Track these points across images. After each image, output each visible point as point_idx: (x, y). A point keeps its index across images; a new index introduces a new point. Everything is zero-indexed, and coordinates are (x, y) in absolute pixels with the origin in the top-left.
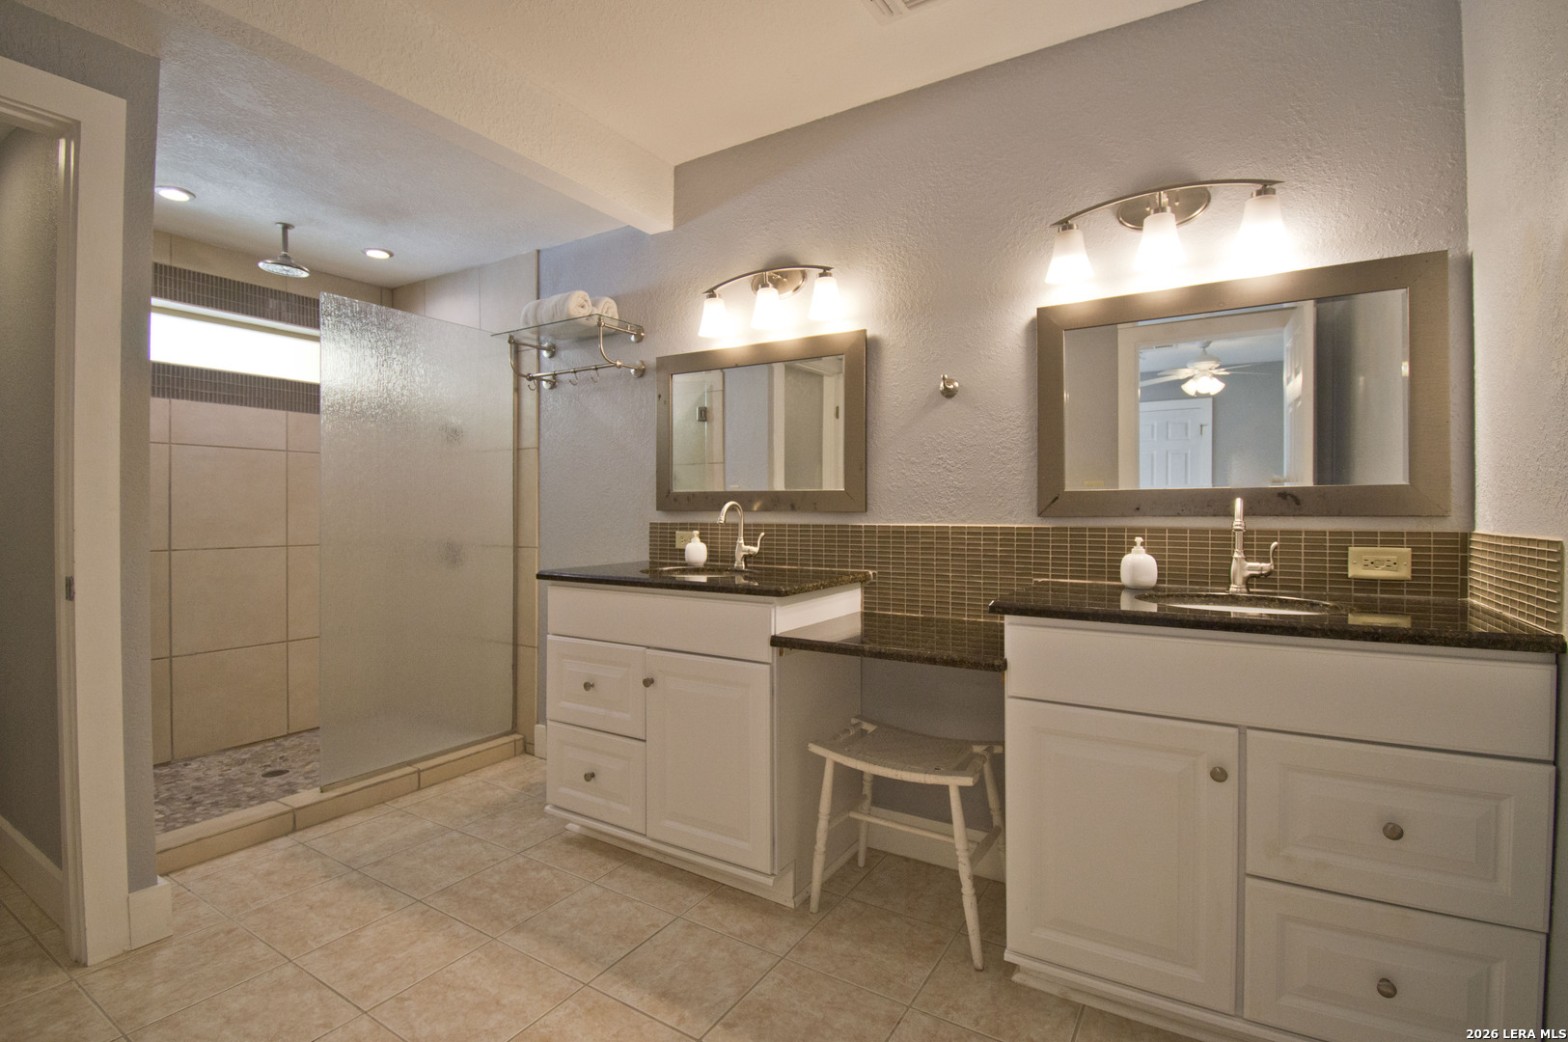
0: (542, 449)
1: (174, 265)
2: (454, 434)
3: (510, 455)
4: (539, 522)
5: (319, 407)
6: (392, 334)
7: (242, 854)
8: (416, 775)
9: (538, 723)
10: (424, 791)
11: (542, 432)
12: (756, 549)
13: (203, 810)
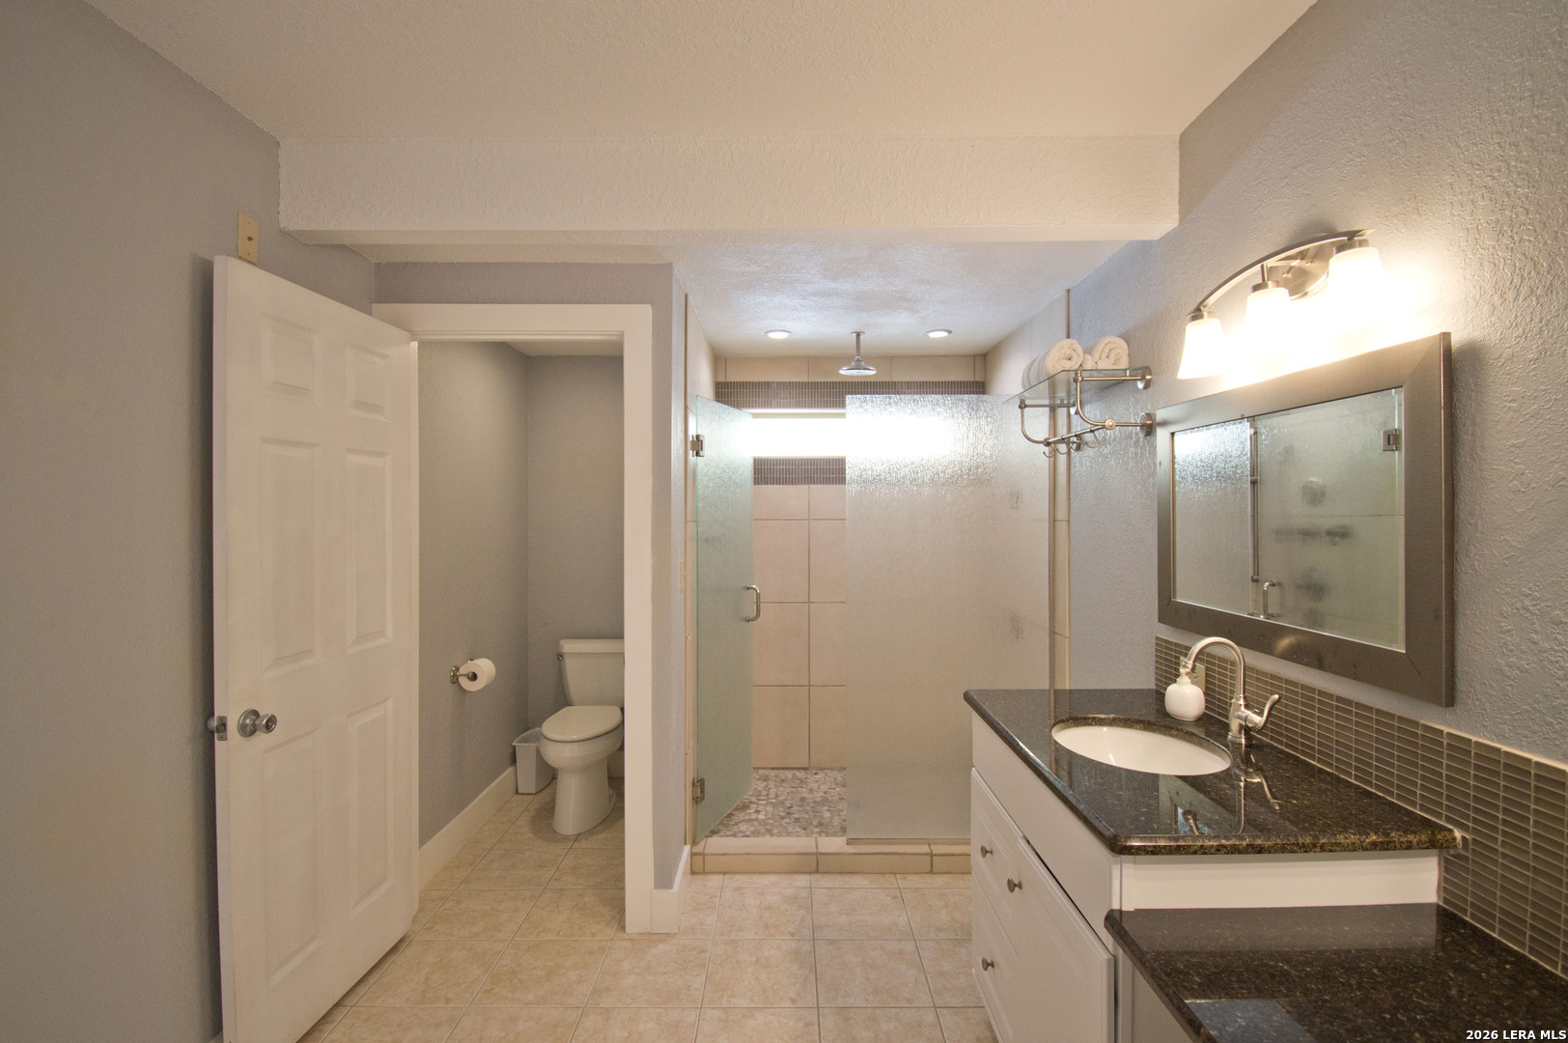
0: (1072, 522)
1: (811, 380)
3: (1046, 525)
7: (773, 878)
8: (930, 856)
10: (936, 876)
11: (1071, 501)
12: (1259, 720)
13: (788, 823)
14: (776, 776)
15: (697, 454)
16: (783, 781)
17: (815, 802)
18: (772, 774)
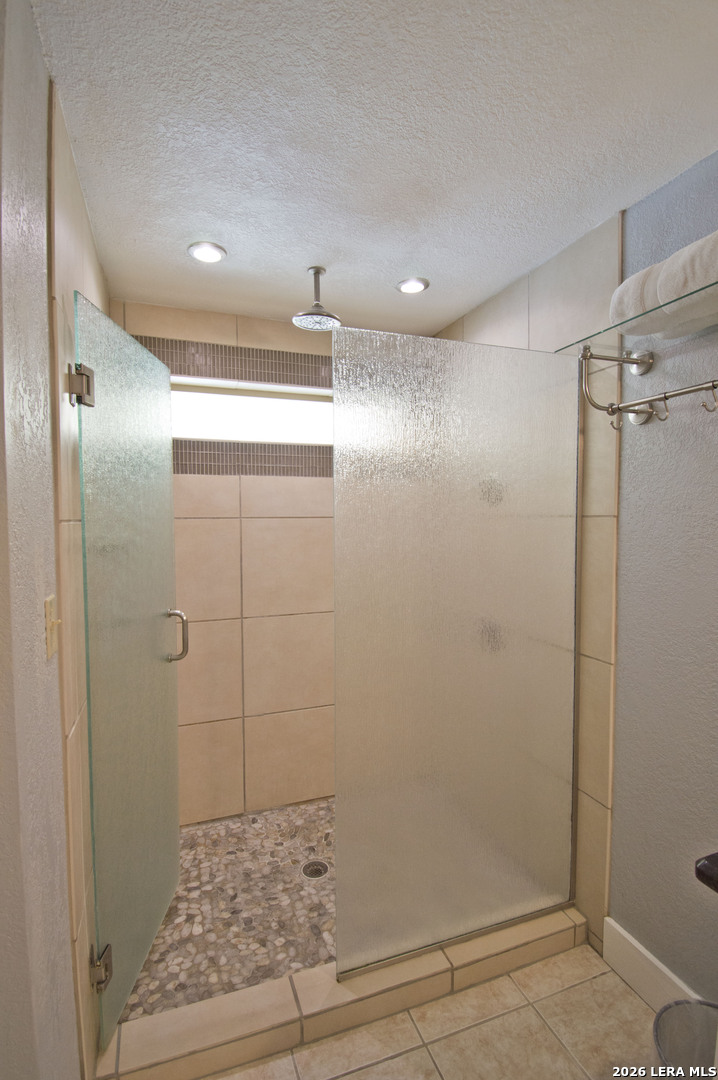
0: (625, 517)
1: (241, 345)
2: (492, 493)
3: (572, 523)
4: (617, 627)
5: (331, 468)
6: (421, 373)
8: (449, 974)
9: (608, 915)
10: (458, 995)
11: (624, 492)
13: (237, 935)
14: (205, 835)
15: (80, 400)
16: (215, 843)
17: (264, 877)
18: (200, 833)
